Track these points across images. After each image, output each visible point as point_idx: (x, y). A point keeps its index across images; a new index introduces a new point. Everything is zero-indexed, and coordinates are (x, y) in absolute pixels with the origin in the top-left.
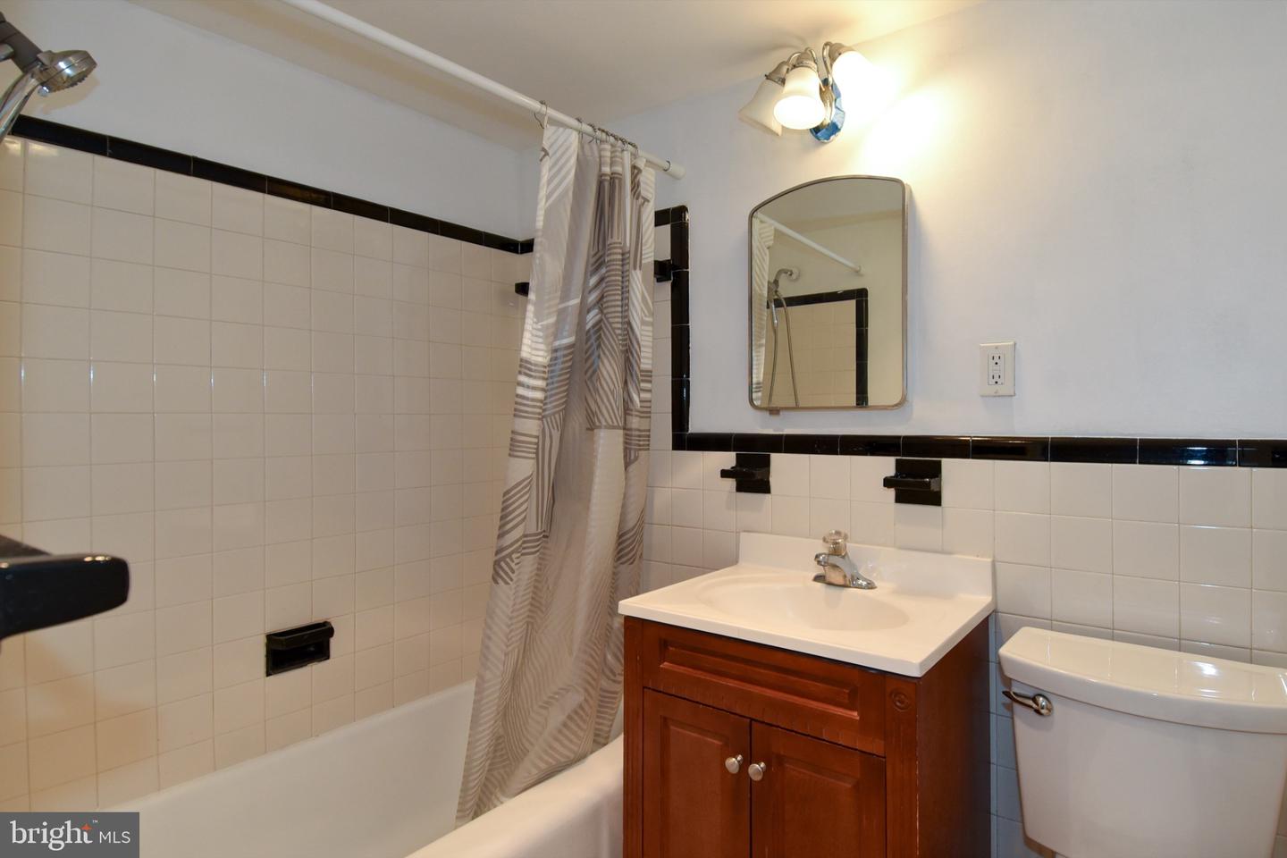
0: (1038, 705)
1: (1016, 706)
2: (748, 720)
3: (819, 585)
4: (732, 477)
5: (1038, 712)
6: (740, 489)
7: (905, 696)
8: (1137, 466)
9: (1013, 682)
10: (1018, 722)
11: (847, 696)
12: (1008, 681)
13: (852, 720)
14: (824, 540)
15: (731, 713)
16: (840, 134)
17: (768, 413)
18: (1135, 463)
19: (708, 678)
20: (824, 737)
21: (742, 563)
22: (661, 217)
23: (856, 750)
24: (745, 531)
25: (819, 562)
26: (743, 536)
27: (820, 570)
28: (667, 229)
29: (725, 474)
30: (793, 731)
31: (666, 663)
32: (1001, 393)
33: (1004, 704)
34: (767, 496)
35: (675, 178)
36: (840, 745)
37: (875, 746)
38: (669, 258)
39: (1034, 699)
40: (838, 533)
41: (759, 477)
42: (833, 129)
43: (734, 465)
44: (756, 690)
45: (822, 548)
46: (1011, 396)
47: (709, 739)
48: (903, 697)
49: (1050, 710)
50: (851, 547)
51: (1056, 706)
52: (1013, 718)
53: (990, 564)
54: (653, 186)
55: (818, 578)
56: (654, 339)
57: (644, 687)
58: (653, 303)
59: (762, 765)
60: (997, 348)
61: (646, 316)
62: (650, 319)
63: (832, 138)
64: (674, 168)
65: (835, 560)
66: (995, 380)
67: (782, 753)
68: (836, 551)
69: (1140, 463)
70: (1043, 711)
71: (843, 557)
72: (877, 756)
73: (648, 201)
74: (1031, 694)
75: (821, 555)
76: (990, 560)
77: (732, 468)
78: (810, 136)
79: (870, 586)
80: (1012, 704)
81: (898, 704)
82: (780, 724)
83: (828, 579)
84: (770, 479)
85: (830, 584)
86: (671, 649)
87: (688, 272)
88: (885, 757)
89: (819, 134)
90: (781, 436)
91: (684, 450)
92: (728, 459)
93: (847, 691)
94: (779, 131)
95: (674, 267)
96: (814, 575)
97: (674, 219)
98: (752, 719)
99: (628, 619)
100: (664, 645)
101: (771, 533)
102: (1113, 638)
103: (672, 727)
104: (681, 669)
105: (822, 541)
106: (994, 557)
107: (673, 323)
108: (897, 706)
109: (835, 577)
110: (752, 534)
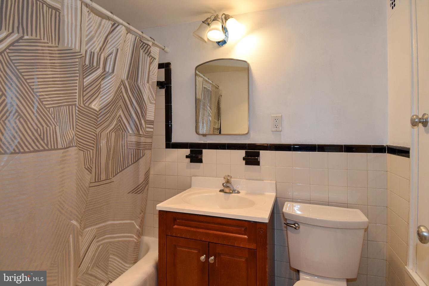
0: (295, 226)
1: (288, 227)
2: (208, 243)
3: (222, 193)
4: (189, 158)
5: (295, 228)
6: (191, 162)
7: (263, 229)
8: (317, 152)
9: (287, 220)
10: (289, 232)
11: (243, 231)
12: (286, 220)
13: (245, 238)
14: (224, 178)
15: (201, 241)
16: (226, 45)
17: (202, 136)
18: (316, 151)
19: (192, 230)
20: (235, 245)
21: (193, 187)
22: (161, 66)
23: (246, 248)
24: (193, 176)
25: (224, 186)
26: (193, 178)
27: (222, 188)
28: (163, 70)
29: (187, 157)
30: (224, 244)
31: (175, 226)
32: (278, 130)
33: (284, 227)
34: (201, 164)
35: (166, 52)
36: (241, 247)
37: (253, 246)
38: (164, 80)
39: (294, 225)
40: (228, 176)
41: (199, 158)
42: (224, 42)
43: (189, 154)
44: (211, 232)
45: (224, 181)
46: (281, 131)
47: (192, 251)
48: (262, 229)
49: (299, 228)
50: (232, 180)
51: (301, 226)
52: (287, 231)
53: (275, 183)
54: (158, 54)
55: (221, 191)
56: (155, 109)
57: (167, 235)
58: (156, 96)
59: (213, 257)
60: (276, 116)
61: (152, 101)
62: (154, 102)
63: (224, 45)
64: (166, 49)
65: (228, 185)
66: (276, 126)
67: (220, 252)
68: (228, 182)
69: (318, 151)
70: (297, 228)
71: (230, 183)
72: (254, 249)
73: (156, 59)
74: (293, 223)
75: (224, 183)
76: (275, 182)
77: (189, 155)
78: (216, 44)
79: (238, 192)
80: (287, 227)
81: (261, 232)
82: (219, 243)
83: (225, 191)
84: (203, 158)
85: (226, 193)
86: (178, 220)
87: (171, 86)
88: (256, 249)
89: (220, 44)
90: (206, 144)
91: (170, 148)
92: (187, 151)
93: (243, 229)
94: (206, 40)
95: (166, 84)
96: (219, 190)
97: (166, 67)
98: (209, 242)
99: (160, 211)
100: (175, 219)
101: (203, 176)
102: (310, 203)
103: (178, 248)
104: (182, 227)
105: (223, 178)
106: (276, 181)
107: (166, 103)
108: (261, 233)
109: (227, 190)
110: (197, 177)
